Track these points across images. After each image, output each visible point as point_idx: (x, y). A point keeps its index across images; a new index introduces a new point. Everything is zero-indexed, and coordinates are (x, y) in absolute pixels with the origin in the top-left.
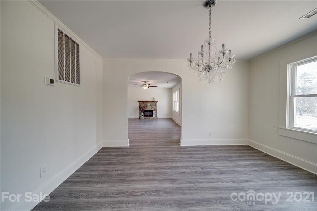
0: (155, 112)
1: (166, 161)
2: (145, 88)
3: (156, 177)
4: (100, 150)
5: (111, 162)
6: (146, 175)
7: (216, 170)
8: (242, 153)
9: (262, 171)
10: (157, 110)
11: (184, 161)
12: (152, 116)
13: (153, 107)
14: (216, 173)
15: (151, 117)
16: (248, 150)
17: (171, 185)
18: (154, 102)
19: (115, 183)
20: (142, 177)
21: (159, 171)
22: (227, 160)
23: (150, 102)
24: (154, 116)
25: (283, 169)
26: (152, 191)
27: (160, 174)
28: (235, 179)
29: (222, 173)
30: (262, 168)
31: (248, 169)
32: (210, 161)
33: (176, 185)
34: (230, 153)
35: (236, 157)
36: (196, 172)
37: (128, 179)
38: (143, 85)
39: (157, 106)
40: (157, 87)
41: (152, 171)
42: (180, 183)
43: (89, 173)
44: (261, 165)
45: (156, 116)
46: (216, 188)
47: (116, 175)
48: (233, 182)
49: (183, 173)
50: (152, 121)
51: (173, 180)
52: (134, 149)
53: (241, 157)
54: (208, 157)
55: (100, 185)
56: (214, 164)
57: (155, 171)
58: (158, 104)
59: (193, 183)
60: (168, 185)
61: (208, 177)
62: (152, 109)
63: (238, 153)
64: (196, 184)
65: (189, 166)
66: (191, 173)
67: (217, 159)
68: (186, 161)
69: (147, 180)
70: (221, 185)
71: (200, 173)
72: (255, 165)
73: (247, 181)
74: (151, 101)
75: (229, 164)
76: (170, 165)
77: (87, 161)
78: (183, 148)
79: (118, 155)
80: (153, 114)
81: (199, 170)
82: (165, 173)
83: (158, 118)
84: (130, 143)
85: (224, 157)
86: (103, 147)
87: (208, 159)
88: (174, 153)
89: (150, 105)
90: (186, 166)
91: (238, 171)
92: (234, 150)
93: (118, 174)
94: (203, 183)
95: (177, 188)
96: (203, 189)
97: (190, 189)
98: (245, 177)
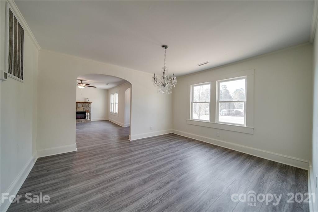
0: (89, 114)
1: (125, 153)
2: (81, 87)
3: (124, 165)
4: (37, 161)
5: (67, 167)
6: (115, 166)
7: (161, 150)
8: (171, 138)
9: (182, 144)
10: (90, 111)
11: (139, 150)
12: (85, 118)
13: (85, 108)
14: (162, 151)
15: (84, 120)
16: (173, 135)
17: (138, 165)
18: (87, 103)
19: (89, 179)
20: (112, 168)
21: (124, 161)
22: (165, 143)
23: (82, 103)
24: (87, 118)
25: (190, 142)
26: (127, 173)
27: (126, 162)
28: (172, 151)
29: (164, 150)
30: (182, 143)
31: (176, 145)
32: (155, 146)
33: (141, 164)
34: (164, 139)
35: (168, 140)
36: (150, 154)
37: (100, 173)
38: (79, 84)
39: (90, 107)
40: (96, 87)
41: (117, 162)
42: (143, 162)
43: (45, 184)
44: (181, 142)
45: (90, 118)
46: (164, 158)
47: (83, 174)
48: (171, 153)
49: (142, 156)
50: (84, 123)
51: (138, 163)
52: (86, 151)
53: (170, 140)
54: (153, 144)
55: (72, 186)
56: (158, 147)
57: (120, 161)
58: (92, 105)
59: (152, 160)
60: (136, 166)
61: (158, 154)
62: (84, 111)
63: (169, 138)
64: (153, 160)
65: (144, 152)
66: (147, 155)
67: (159, 144)
68: (140, 150)
69: (118, 168)
70: (166, 156)
71: (153, 154)
72: (179, 143)
73: (177, 151)
74: (83, 101)
75: (166, 145)
76: (130, 154)
77: (27, 176)
78: (133, 142)
79: (69, 160)
80: (85, 116)
81: (151, 152)
82: (129, 161)
83: (91, 120)
84: (77, 147)
85: (162, 142)
86: (38, 158)
87: (154, 145)
88: (128, 146)
89: (81, 106)
90: (142, 152)
91: (172, 147)
92: (166, 137)
93: (86, 173)
94: (157, 158)
95: (143, 165)
96: (158, 161)
97: (151, 163)
98: (176, 149)
